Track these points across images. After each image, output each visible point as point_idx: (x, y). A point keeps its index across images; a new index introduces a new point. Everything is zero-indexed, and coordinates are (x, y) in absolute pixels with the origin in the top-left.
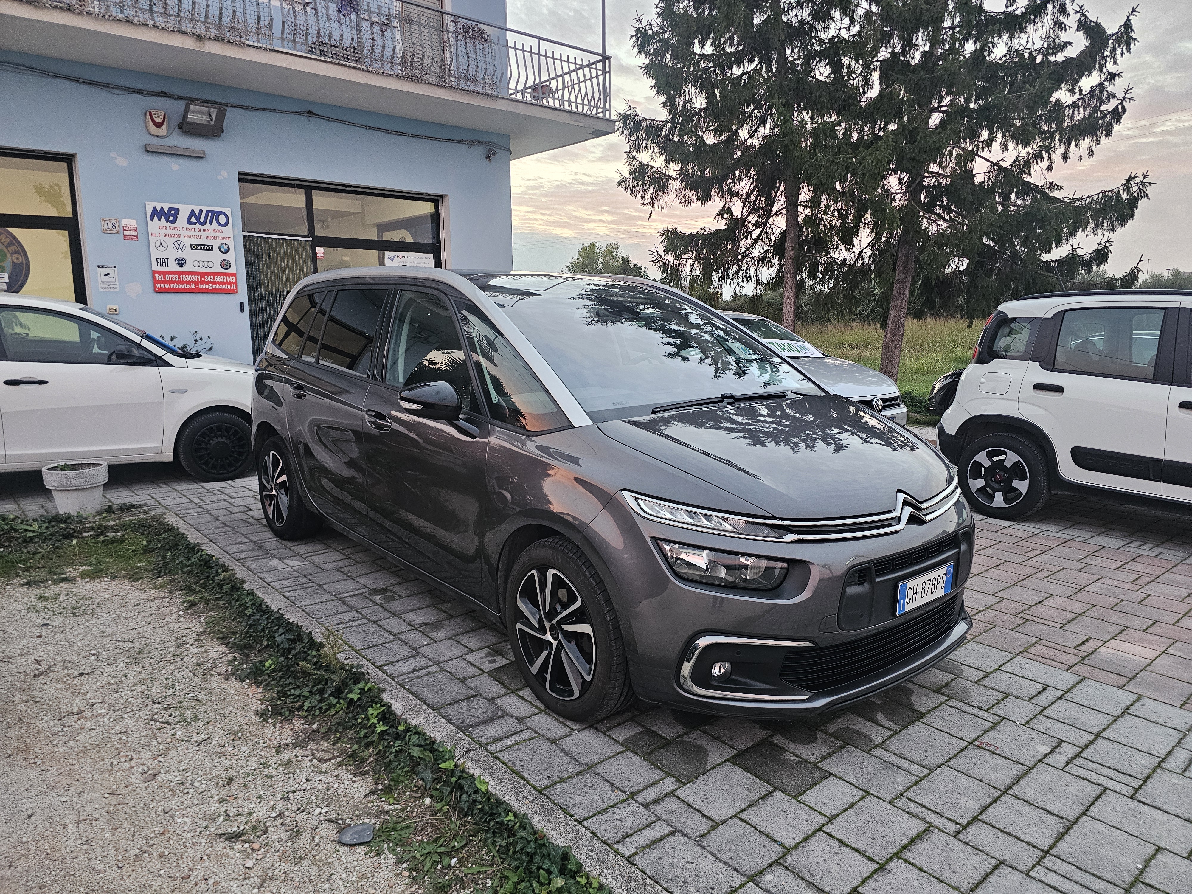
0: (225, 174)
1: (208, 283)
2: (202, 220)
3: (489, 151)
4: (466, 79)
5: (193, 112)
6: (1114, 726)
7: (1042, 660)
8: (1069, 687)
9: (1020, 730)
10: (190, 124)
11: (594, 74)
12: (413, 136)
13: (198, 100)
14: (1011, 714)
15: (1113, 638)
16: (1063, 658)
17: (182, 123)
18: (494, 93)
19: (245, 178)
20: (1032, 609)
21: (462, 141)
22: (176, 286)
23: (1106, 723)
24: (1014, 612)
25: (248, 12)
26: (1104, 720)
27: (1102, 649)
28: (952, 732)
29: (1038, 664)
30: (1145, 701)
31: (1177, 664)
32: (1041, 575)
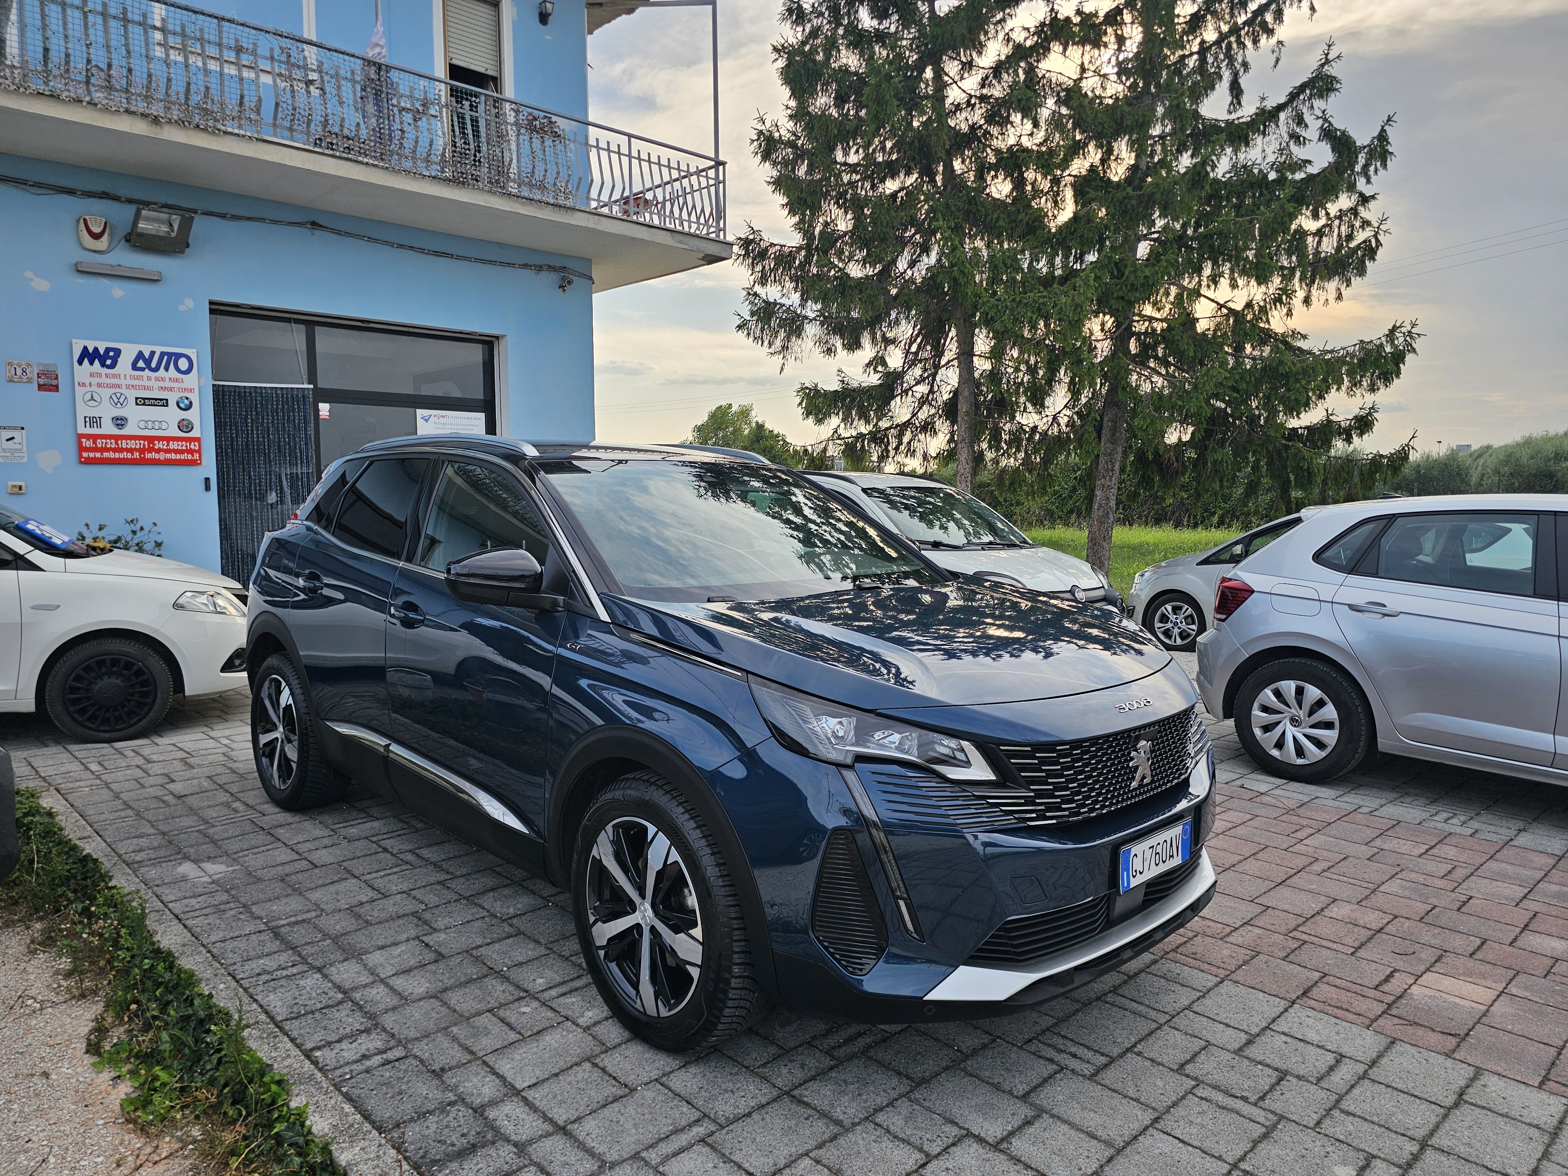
0: (189, 303)
1: (159, 451)
2: (153, 365)
3: (563, 278)
4: (531, 185)
5: (148, 219)
6: (1447, 1126)
7: (1330, 1010)
8: (1374, 1055)
9: (1307, 1138)
10: (141, 235)
11: (704, 183)
12: (458, 258)
13: (155, 204)
14: (1293, 1109)
15: (1428, 970)
16: (1362, 1005)
17: (130, 234)
18: (569, 203)
19: (217, 309)
20: (1308, 923)
21: (526, 266)
22: (112, 455)
23: (1434, 1120)
24: (1283, 929)
25: (226, 89)
26: (1431, 1116)
27: (1415, 990)
28: (1207, 1145)
29: (1326, 1017)
30: (1486, 1078)
31: (1525, 1012)
32: (1317, 867)
